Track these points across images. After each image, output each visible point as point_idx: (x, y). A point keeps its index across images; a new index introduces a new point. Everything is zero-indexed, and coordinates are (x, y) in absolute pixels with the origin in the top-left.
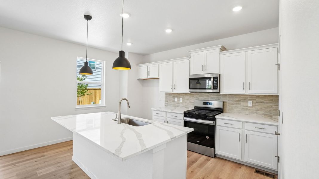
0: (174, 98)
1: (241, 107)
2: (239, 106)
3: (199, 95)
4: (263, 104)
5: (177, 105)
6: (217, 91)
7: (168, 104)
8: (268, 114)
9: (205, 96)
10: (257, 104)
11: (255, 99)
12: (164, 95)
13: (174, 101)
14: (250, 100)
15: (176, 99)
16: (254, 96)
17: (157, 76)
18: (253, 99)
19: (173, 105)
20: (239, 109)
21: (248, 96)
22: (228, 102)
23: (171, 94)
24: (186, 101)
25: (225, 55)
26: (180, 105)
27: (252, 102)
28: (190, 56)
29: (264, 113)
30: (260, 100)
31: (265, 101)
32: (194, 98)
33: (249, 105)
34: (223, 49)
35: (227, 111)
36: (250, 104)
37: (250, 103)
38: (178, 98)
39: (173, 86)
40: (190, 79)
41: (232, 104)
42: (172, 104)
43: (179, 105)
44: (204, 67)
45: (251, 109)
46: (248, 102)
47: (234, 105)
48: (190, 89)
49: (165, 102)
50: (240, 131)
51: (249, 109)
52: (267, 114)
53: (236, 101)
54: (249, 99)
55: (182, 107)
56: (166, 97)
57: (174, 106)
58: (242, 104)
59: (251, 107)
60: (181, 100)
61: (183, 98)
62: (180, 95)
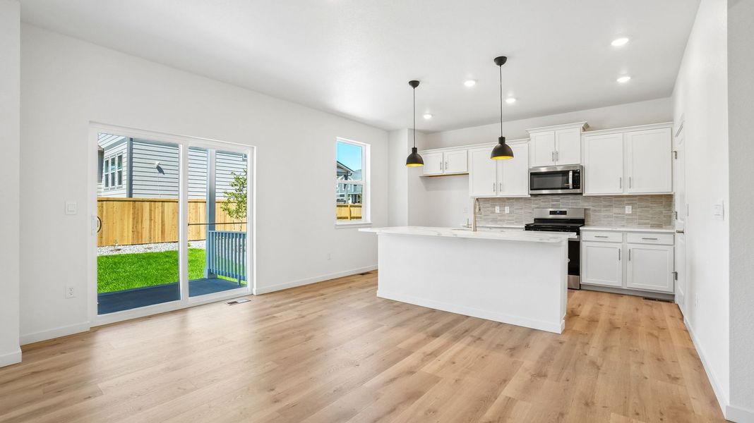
0: (495, 208)
1: (614, 215)
2: (611, 214)
4: (649, 209)
5: (499, 218)
6: (578, 191)
8: (656, 223)
10: (638, 210)
11: (634, 202)
12: (473, 203)
13: (493, 212)
14: (628, 204)
15: (497, 209)
16: (634, 198)
17: (464, 171)
18: (632, 202)
19: (491, 220)
20: (609, 219)
21: (625, 199)
22: (592, 208)
23: (487, 200)
24: (517, 211)
25: (590, 137)
26: (507, 218)
27: (630, 207)
28: (529, 137)
29: (651, 223)
30: (643, 204)
31: (651, 205)
32: (533, 205)
33: (627, 212)
34: (586, 128)
35: (591, 223)
36: (628, 210)
37: (629, 208)
38: (502, 206)
39: (496, 186)
40: (532, 174)
41: (600, 211)
42: (490, 217)
43: (502, 218)
44: (555, 155)
45: (629, 217)
46: (624, 207)
47: (602, 214)
48: (532, 189)
50: (620, 246)
51: (626, 217)
52: (654, 223)
53: (605, 206)
54: (626, 201)
55: (509, 222)
57: (494, 220)
58: (615, 210)
59: (629, 215)
60: (507, 210)
61: (511, 206)
62: (504, 201)
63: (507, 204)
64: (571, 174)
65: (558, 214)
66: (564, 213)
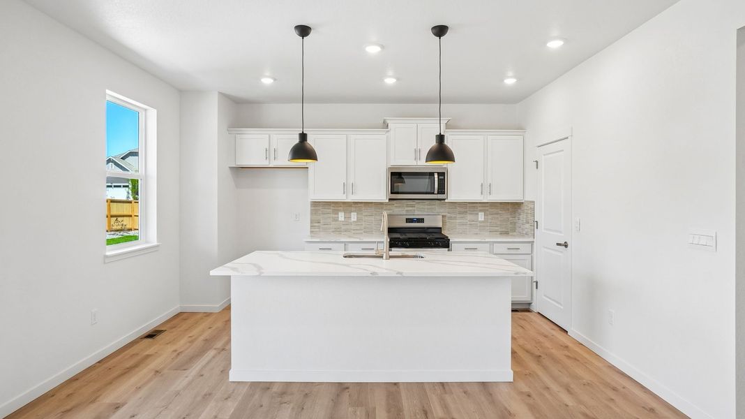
0: (338, 214)
1: (469, 223)
2: (465, 221)
3: (395, 205)
4: (498, 216)
5: (343, 227)
6: (443, 196)
7: (319, 227)
8: (504, 230)
9: (407, 206)
10: (490, 217)
11: (487, 208)
12: (309, 208)
13: (336, 220)
14: (481, 211)
15: (341, 216)
16: (487, 205)
18: (484, 208)
19: (333, 230)
20: (465, 227)
21: (478, 205)
22: (448, 215)
23: (327, 204)
24: (366, 218)
25: (453, 136)
26: (353, 227)
27: (483, 213)
30: (494, 210)
31: (500, 212)
35: (446, 231)
36: (481, 217)
38: (348, 212)
39: (349, 187)
40: (393, 174)
41: (455, 218)
42: (331, 226)
43: (348, 227)
44: (418, 154)
45: (482, 224)
46: (478, 214)
47: (458, 221)
48: (392, 193)
49: (311, 223)
51: (479, 224)
52: (502, 230)
53: (460, 213)
54: (479, 208)
55: (357, 232)
56: (314, 212)
57: (338, 231)
58: (469, 217)
59: (481, 222)
60: (354, 217)
61: (359, 212)
62: (351, 206)
63: (353, 209)
64: (436, 176)
65: (415, 222)
66: (421, 220)
